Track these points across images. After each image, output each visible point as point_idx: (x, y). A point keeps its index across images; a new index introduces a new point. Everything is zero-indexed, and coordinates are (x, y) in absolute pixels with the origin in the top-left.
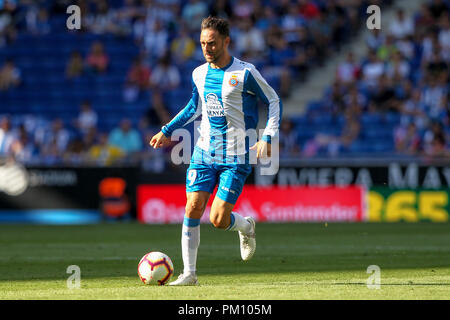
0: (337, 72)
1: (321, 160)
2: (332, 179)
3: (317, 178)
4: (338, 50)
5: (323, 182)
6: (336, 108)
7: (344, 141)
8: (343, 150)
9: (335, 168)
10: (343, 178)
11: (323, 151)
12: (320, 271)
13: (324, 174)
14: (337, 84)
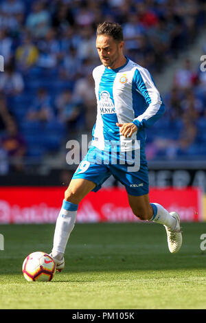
0: (175, 78)
1: (159, 163)
2: (170, 181)
3: (156, 180)
4: (176, 57)
5: (162, 184)
6: (173, 114)
7: (183, 144)
8: (180, 153)
9: (173, 171)
10: (181, 180)
11: (161, 154)
12: (158, 269)
13: (163, 176)
14: (175, 90)
